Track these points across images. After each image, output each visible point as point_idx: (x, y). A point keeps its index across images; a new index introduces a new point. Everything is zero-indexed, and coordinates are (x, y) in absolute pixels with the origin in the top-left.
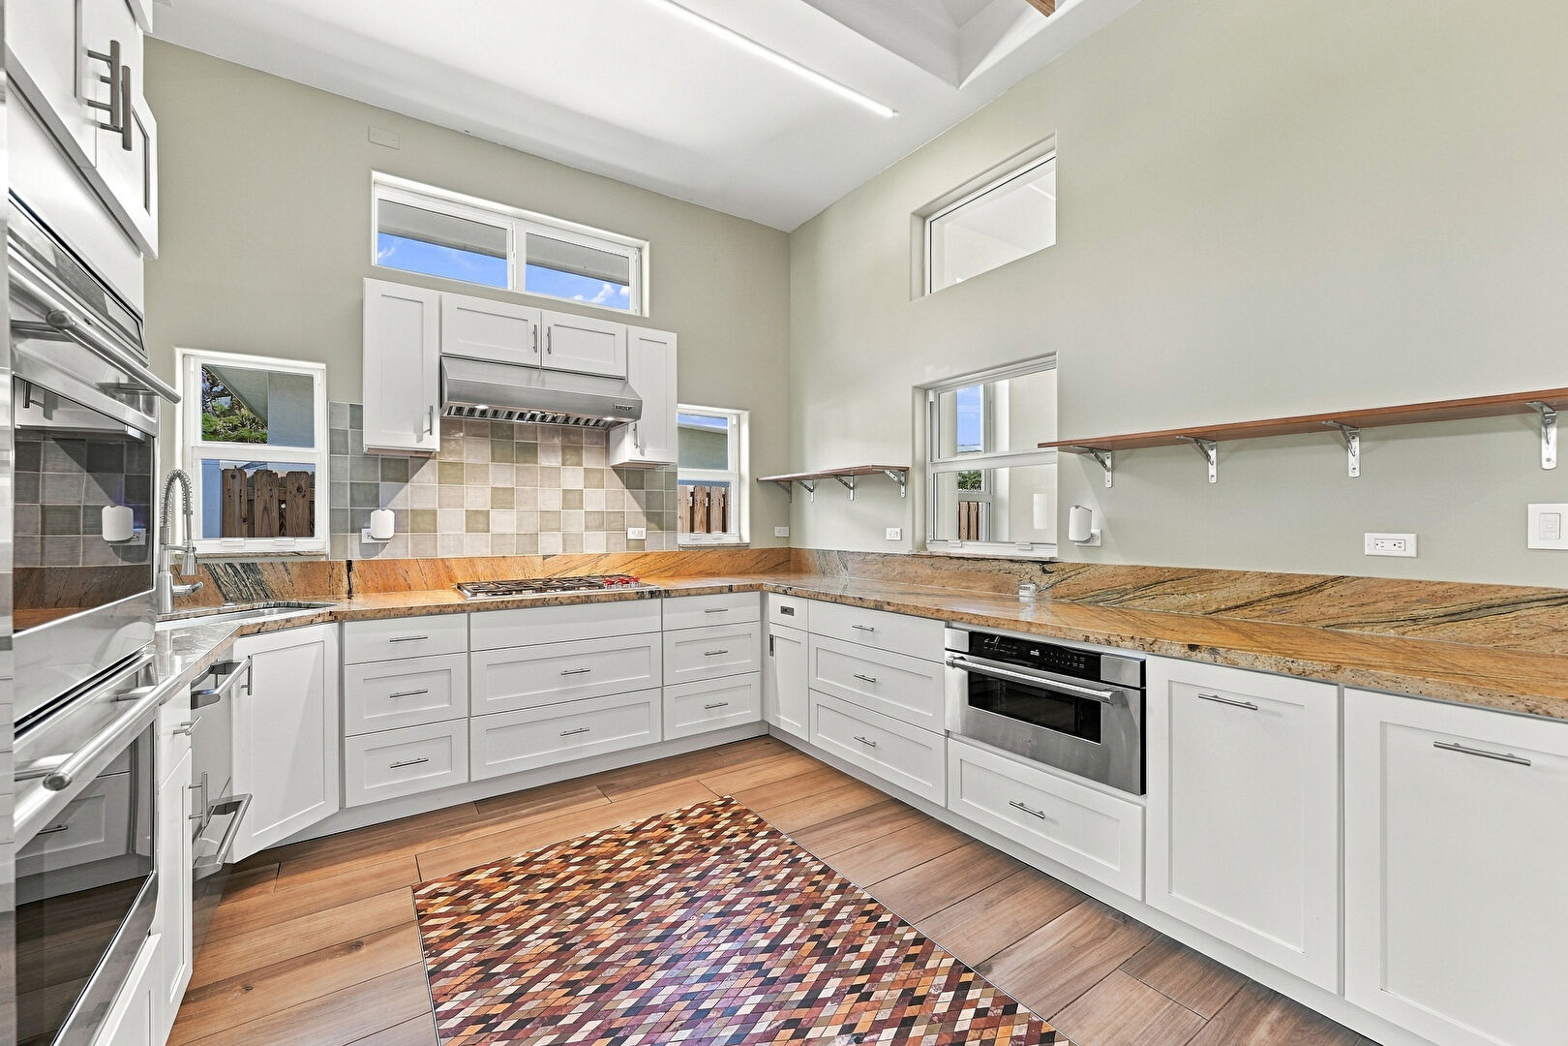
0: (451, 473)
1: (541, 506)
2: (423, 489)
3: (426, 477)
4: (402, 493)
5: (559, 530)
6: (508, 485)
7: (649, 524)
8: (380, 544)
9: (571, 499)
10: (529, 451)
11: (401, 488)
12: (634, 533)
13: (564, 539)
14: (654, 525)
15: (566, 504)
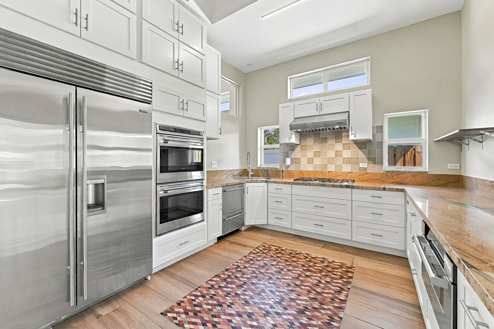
0: (304, 148)
1: (328, 156)
2: (297, 153)
3: (298, 149)
4: (293, 154)
5: (334, 163)
6: (319, 150)
7: (369, 162)
8: (288, 167)
9: (338, 154)
10: (325, 140)
11: (293, 153)
12: (362, 165)
13: (336, 167)
14: (371, 162)
15: (336, 155)
